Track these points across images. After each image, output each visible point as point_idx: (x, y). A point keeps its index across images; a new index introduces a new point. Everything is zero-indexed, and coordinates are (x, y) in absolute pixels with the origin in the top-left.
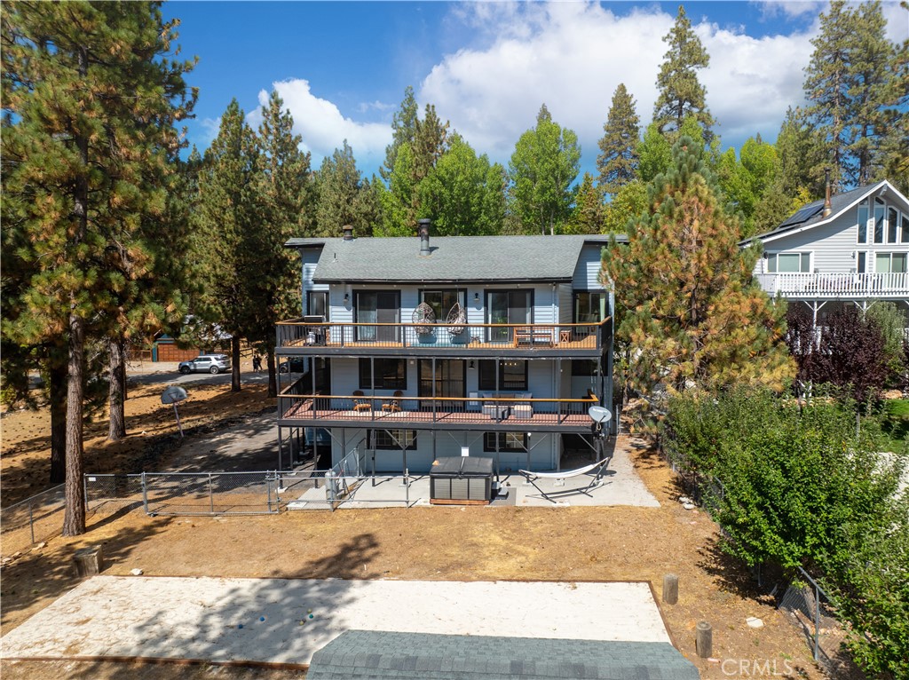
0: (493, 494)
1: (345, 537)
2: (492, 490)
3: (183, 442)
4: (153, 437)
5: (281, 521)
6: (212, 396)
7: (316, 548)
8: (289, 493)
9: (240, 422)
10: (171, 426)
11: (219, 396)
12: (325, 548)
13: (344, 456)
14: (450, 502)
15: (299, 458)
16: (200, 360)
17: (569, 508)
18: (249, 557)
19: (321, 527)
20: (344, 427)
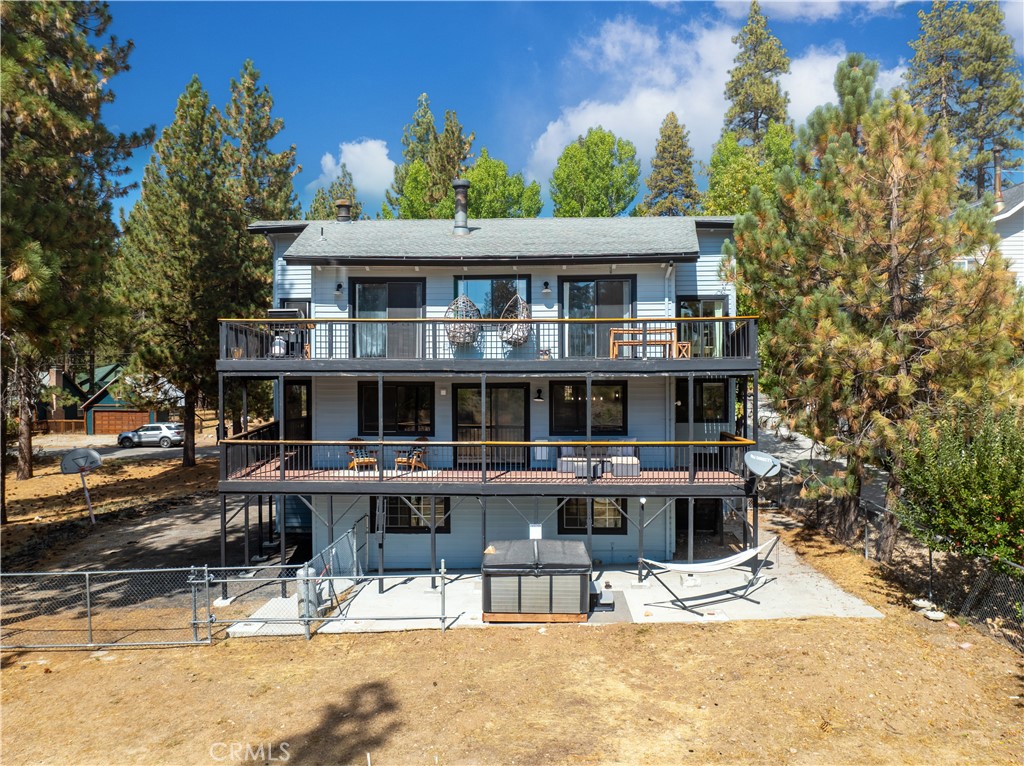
0: (592, 603)
1: (330, 690)
2: (591, 595)
3: (92, 530)
4: (49, 525)
5: (213, 658)
6: (157, 473)
7: (270, 715)
8: (237, 606)
9: (184, 503)
10: (82, 511)
11: (165, 473)
12: (289, 714)
13: (332, 540)
14: (519, 618)
15: (261, 551)
16: (147, 429)
17: (728, 625)
18: (132, 739)
19: (286, 669)
20: (332, 493)
